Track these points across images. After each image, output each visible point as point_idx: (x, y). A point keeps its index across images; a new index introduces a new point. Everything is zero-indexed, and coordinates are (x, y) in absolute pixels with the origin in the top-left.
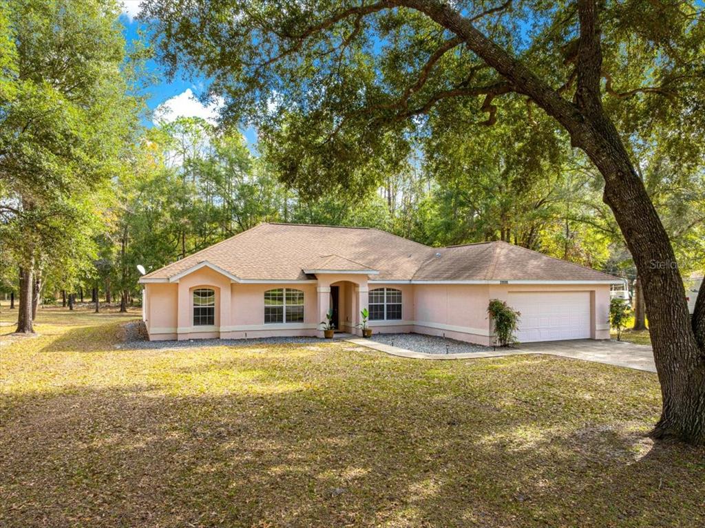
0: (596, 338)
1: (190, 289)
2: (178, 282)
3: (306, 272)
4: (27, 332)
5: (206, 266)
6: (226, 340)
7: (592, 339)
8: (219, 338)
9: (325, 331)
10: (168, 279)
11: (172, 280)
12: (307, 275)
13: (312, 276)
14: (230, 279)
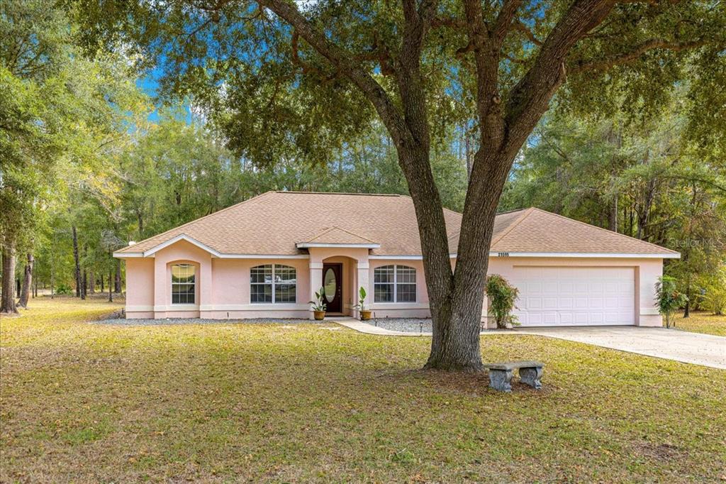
0: (640, 325)
1: (167, 264)
2: (154, 256)
3: (299, 246)
4: (10, 312)
5: (183, 239)
6: (207, 320)
7: (636, 326)
8: (199, 318)
9: (315, 312)
10: (143, 253)
11: (146, 254)
12: (300, 249)
13: (305, 251)
14: (210, 254)
